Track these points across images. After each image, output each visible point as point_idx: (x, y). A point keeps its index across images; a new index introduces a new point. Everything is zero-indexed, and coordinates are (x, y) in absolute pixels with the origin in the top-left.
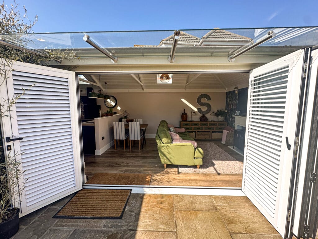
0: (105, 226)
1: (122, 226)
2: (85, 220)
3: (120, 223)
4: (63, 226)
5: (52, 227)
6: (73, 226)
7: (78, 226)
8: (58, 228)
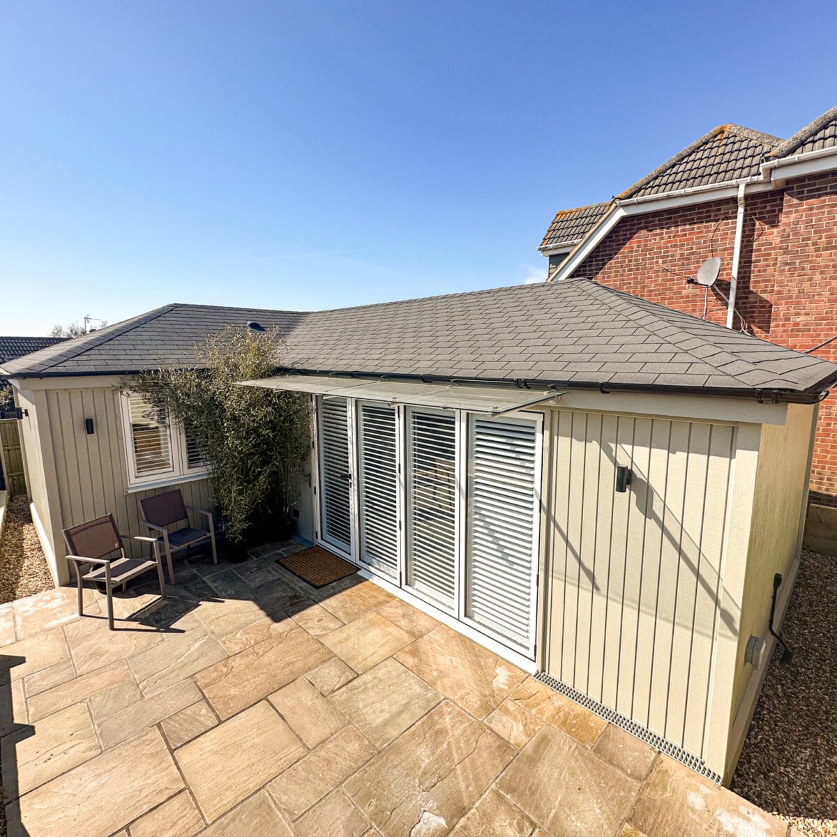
0: (300, 587)
1: (312, 594)
2: (292, 574)
3: (313, 591)
4: (276, 571)
5: (269, 568)
6: (282, 574)
7: (284, 576)
8: (272, 571)
